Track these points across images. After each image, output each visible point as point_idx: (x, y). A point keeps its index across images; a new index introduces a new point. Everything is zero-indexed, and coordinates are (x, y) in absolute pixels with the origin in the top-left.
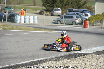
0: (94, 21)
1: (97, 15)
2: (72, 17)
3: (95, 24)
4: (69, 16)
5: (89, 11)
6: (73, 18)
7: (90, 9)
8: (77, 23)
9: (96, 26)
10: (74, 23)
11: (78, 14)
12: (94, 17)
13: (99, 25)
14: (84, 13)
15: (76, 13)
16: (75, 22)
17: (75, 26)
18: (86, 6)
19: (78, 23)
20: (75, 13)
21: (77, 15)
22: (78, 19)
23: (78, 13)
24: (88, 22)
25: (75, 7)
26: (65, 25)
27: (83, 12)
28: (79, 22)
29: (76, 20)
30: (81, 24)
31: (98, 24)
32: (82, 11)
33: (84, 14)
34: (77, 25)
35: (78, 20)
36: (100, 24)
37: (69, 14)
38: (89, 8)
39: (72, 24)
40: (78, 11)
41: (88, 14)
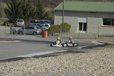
0: (53, 32)
1: (56, 26)
2: (33, 28)
3: (54, 34)
4: (30, 27)
8: (37, 33)
9: (54, 36)
12: (53, 27)
13: (57, 35)
14: (44, 24)
15: (37, 24)
16: (36, 33)
17: (36, 36)
19: (39, 33)
21: (38, 26)
22: (39, 30)
23: (39, 24)
26: (25, 35)
29: (37, 30)
31: (57, 34)
35: (38, 31)
37: (30, 25)
39: (33, 35)
40: (39, 22)
41: (49, 25)
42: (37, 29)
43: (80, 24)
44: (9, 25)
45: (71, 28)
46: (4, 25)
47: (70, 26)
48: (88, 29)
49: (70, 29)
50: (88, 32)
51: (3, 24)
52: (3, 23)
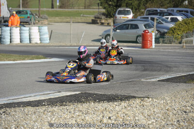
6: (138, 28)
10: (140, 39)
22: (149, 30)
39: (136, 42)
44: (103, 21)
46: (94, 22)
51: (92, 20)
52: (93, 18)
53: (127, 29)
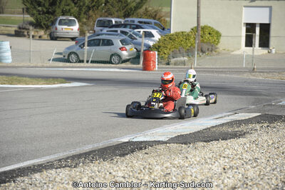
0: (171, 53)
1: (177, 34)
2: (109, 43)
3: (173, 60)
4: (99, 40)
5: (155, 23)
6: (113, 44)
7: (157, 17)
8: (124, 58)
9: (175, 64)
10: (115, 59)
11: (125, 33)
12: (170, 39)
13: (184, 63)
14: (142, 30)
15: (119, 30)
16: (119, 56)
17: (118, 65)
18: (146, 9)
19: (128, 58)
20: (117, 31)
21: (124, 37)
22: (127, 47)
23: (127, 30)
24: (154, 55)
25: (116, 13)
26: (89, 65)
27: (138, 27)
28: (129, 55)
29: (121, 49)
30: (135, 60)
31: (182, 59)
32: (136, 23)
33: (141, 33)
34: (123, 65)
35: (126, 50)
36: (186, 58)
37: (102, 34)
38: (156, 15)
39: (110, 62)
40: (125, 26)
41: (154, 32)
42: (121, 46)
43: (250, 28)
45: (222, 40)
47: (218, 35)
48: (273, 41)
49: (218, 42)
50: (274, 51)
51: (15, 31)
53: (99, 45)
